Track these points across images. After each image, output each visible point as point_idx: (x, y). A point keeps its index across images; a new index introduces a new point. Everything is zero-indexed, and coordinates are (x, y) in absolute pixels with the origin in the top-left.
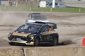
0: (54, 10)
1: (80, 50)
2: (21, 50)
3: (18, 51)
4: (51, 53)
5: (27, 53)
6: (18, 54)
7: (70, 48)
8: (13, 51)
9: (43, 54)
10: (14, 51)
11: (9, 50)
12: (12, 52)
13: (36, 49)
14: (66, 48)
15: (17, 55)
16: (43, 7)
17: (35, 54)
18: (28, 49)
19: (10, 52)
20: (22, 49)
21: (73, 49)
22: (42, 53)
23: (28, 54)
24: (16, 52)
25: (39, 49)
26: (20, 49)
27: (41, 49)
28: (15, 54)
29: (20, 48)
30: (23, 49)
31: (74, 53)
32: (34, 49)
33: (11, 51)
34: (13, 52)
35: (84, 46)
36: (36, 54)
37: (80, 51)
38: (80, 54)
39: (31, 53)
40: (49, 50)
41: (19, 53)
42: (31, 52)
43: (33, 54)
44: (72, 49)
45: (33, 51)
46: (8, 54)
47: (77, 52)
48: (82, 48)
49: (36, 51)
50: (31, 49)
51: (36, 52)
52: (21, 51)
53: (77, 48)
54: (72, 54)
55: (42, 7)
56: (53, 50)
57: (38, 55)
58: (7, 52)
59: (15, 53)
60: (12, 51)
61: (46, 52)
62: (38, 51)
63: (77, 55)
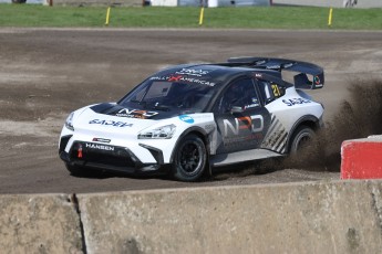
0: (215, 19)
1: (331, 196)
2: (69, 201)
3: (54, 208)
4: (203, 212)
5: (94, 215)
6: (53, 223)
7: (287, 188)
8: (29, 209)
9: (166, 221)
10: (37, 207)
11: (12, 205)
12: (27, 214)
13: (134, 196)
14: (269, 188)
15: (49, 225)
16: (163, 7)
17: (129, 221)
18: (96, 198)
19: (16, 212)
20: (70, 197)
21: (301, 191)
22: (162, 216)
23: (96, 222)
24: (44, 212)
25: (149, 195)
26: (60, 197)
27: (154, 194)
28: (40, 223)
29: (62, 195)
30: (78, 196)
31: (306, 213)
32: (125, 197)
33: (21, 209)
34: (32, 213)
35: (348, 180)
36: (134, 218)
37: (331, 204)
38: (334, 214)
39: (112, 216)
40: (193, 200)
41: (60, 216)
42: (111, 212)
43: (123, 221)
44: (296, 192)
45: (121, 208)
46: (10, 222)
47: (319, 206)
48: (340, 190)
49: (134, 204)
50: (111, 197)
51: (134, 209)
52: (65, 207)
53: (316, 188)
54: (298, 216)
55: (162, 4)
56: (211, 200)
57: (145, 222)
58: (3, 213)
59: (38, 218)
60: (25, 208)
61: (181, 210)
62: (143, 206)
63: (317, 221)
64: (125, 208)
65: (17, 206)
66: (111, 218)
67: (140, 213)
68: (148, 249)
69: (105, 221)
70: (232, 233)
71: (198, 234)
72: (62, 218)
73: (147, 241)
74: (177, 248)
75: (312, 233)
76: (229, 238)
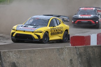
1: (66, 51)
4: (32, 55)
7: (54, 48)
9: (23, 57)
13: (14, 51)
17: (13, 57)
18: (4, 52)
23: (5, 58)
25: (18, 51)
27: (20, 50)
31: (59, 55)
36: (14, 57)
37: (66, 53)
38: (66, 55)
40: (30, 52)
42: (8, 55)
43: (12, 58)
44: (57, 50)
45: (11, 54)
47: (62, 53)
48: (68, 49)
49: (14, 53)
50: (8, 51)
51: (14, 54)
53: (62, 48)
54: (57, 56)
56: (34, 52)
57: (17, 58)
61: (26, 55)
62: (17, 54)
63: (62, 57)
64: (12, 54)
66: (8, 57)
67: (16, 55)
68: (18, 65)
70: (40, 60)
71: (31, 61)
73: (18, 63)
74: (25, 64)
75: (61, 60)
76: (39, 62)
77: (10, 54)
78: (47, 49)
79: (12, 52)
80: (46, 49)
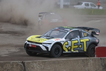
1: (90, 62)
2: (21, 63)
3: (17, 65)
4: (57, 66)
6: (17, 69)
9: (47, 68)
10: (13, 65)
11: (6, 64)
12: (10, 67)
13: (39, 62)
18: (28, 62)
19: (7, 66)
23: (29, 69)
25: (43, 61)
29: (20, 61)
30: (23, 62)
31: (84, 66)
36: (38, 68)
37: (90, 64)
38: (91, 66)
42: (32, 66)
43: (36, 68)
44: (81, 61)
47: (87, 64)
48: (93, 60)
49: (38, 64)
50: (32, 62)
51: (38, 65)
52: (20, 65)
53: (87, 60)
54: (82, 67)
56: (59, 63)
57: (41, 69)
58: (4, 66)
59: (13, 68)
60: (10, 65)
61: (51, 66)
62: (41, 64)
63: (87, 69)
64: (36, 65)
65: (8, 64)
66: (32, 68)
67: (40, 66)
69: (31, 68)
72: (19, 68)
77: (34, 65)
78: (72, 60)
79: (36, 63)
80: (70, 60)
